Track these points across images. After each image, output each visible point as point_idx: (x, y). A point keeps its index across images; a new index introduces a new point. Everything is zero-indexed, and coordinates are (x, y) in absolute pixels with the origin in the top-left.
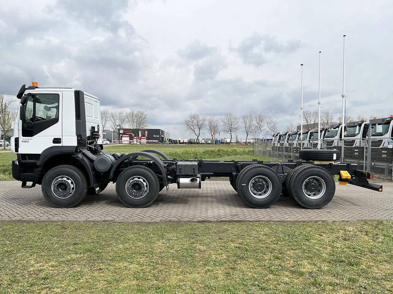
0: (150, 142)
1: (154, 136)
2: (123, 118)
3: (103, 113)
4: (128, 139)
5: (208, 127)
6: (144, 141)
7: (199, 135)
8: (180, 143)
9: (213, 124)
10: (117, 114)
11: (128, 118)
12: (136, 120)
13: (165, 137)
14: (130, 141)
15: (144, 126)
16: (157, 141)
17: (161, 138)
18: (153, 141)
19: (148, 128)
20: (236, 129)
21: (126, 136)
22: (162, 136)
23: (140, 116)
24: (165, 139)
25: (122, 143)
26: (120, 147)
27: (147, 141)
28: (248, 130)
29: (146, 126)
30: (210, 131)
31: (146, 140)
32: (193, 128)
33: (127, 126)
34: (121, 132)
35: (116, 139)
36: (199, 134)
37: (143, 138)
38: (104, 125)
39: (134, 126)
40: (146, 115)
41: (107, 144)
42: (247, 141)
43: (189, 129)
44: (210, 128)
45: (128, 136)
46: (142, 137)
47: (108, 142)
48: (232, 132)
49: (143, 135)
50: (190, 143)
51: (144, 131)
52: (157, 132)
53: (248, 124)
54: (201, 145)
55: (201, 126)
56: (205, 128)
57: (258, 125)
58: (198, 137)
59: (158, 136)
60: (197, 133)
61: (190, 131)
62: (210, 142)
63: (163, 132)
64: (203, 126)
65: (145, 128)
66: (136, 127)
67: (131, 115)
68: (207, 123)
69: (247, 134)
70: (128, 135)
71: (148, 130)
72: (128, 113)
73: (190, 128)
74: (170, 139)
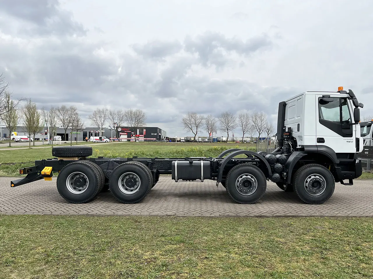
0: (148, 140)
1: (152, 134)
2: (121, 116)
3: (102, 111)
4: (126, 137)
5: (205, 126)
6: (142, 139)
7: (196, 134)
8: (178, 141)
9: (210, 122)
10: (116, 112)
11: (126, 116)
12: (134, 119)
13: (162, 135)
14: (128, 139)
15: (142, 124)
16: (154, 139)
17: (158, 136)
18: (151, 139)
19: (146, 126)
20: (233, 127)
21: (124, 134)
22: (160, 134)
23: (138, 113)
24: (162, 137)
25: (121, 141)
26: (121, 145)
27: (145, 139)
28: (245, 128)
29: (144, 124)
30: (207, 130)
31: (143, 138)
32: (190, 126)
33: (125, 124)
34: (119, 130)
35: (115, 137)
36: (197, 132)
37: (140, 136)
38: (102, 122)
39: (132, 124)
40: (144, 113)
41: (107, 142)
42: (243, 140)
43: (187, 128)
44: (208, 126)
45: (126, 134)
46: (140, 134)
47: (108, 140)
48: (229, 131)
49: (141, 133)
50: (188, 141)
51: (141, 129)
52: (155, 130)
53: (244, 123)
54: (199, 143)
55: (198, 125)
56: (203, 127)
57: (254, 124)
58: (195, 135)
59: (156, 134)
60: (195, 132)
61: (187, 129)
62: (207, 140)
63: (160, 130)
64: (200, 124)
65: (144, 126)
66: (134, 125)
67: (130, 113)
68: (204, 121)
69: (244, 132)
70: (126, 132)
71: (146, 128)
72: (127, 111)
73: (188, 126)
74: (167, 137)
